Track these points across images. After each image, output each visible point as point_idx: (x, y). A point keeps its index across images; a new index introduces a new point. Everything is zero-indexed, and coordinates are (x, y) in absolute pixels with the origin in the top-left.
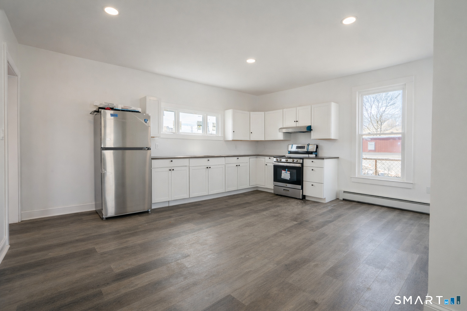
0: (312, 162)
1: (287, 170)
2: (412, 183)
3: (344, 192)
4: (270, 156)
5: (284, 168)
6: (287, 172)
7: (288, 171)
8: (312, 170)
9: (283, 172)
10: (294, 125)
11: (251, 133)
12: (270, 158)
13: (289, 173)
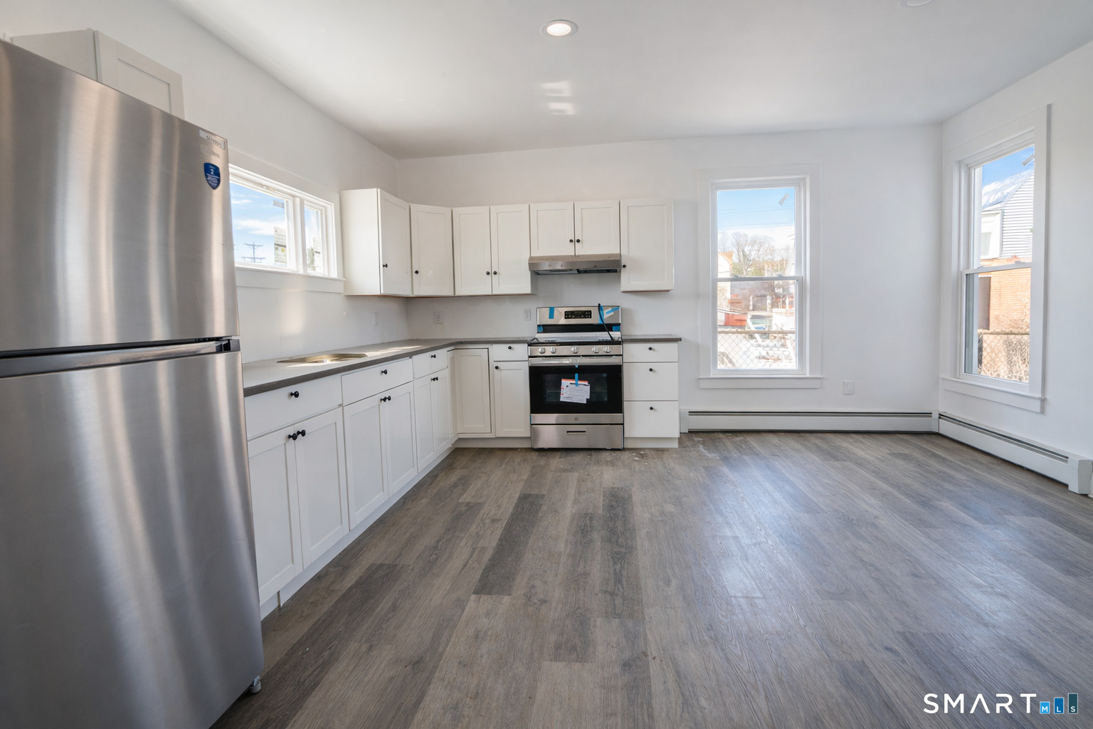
0: (650, 349)
1: (577, 375)
2: (820, 378)
3: (692, 413)
4: (510, 342)
5: (569, 372)
6: (579, 383)
7: (580, 379)
8: (651, 370)
9: (565, 383)
10: (568, 250)
11: (417, 272)
12: (510, 348)
13: (586, 383)
